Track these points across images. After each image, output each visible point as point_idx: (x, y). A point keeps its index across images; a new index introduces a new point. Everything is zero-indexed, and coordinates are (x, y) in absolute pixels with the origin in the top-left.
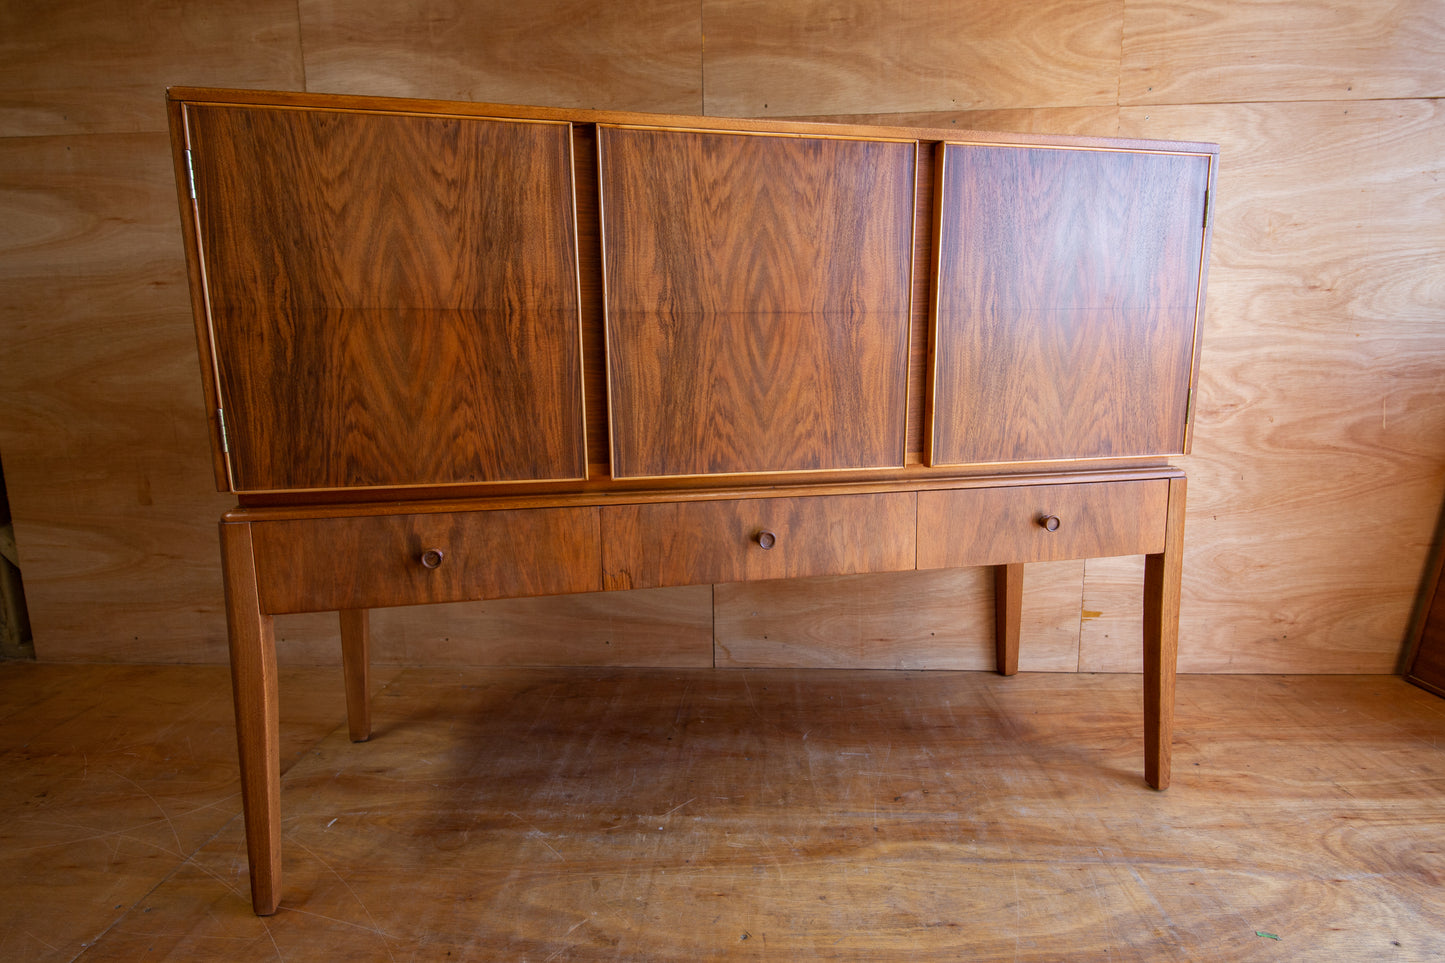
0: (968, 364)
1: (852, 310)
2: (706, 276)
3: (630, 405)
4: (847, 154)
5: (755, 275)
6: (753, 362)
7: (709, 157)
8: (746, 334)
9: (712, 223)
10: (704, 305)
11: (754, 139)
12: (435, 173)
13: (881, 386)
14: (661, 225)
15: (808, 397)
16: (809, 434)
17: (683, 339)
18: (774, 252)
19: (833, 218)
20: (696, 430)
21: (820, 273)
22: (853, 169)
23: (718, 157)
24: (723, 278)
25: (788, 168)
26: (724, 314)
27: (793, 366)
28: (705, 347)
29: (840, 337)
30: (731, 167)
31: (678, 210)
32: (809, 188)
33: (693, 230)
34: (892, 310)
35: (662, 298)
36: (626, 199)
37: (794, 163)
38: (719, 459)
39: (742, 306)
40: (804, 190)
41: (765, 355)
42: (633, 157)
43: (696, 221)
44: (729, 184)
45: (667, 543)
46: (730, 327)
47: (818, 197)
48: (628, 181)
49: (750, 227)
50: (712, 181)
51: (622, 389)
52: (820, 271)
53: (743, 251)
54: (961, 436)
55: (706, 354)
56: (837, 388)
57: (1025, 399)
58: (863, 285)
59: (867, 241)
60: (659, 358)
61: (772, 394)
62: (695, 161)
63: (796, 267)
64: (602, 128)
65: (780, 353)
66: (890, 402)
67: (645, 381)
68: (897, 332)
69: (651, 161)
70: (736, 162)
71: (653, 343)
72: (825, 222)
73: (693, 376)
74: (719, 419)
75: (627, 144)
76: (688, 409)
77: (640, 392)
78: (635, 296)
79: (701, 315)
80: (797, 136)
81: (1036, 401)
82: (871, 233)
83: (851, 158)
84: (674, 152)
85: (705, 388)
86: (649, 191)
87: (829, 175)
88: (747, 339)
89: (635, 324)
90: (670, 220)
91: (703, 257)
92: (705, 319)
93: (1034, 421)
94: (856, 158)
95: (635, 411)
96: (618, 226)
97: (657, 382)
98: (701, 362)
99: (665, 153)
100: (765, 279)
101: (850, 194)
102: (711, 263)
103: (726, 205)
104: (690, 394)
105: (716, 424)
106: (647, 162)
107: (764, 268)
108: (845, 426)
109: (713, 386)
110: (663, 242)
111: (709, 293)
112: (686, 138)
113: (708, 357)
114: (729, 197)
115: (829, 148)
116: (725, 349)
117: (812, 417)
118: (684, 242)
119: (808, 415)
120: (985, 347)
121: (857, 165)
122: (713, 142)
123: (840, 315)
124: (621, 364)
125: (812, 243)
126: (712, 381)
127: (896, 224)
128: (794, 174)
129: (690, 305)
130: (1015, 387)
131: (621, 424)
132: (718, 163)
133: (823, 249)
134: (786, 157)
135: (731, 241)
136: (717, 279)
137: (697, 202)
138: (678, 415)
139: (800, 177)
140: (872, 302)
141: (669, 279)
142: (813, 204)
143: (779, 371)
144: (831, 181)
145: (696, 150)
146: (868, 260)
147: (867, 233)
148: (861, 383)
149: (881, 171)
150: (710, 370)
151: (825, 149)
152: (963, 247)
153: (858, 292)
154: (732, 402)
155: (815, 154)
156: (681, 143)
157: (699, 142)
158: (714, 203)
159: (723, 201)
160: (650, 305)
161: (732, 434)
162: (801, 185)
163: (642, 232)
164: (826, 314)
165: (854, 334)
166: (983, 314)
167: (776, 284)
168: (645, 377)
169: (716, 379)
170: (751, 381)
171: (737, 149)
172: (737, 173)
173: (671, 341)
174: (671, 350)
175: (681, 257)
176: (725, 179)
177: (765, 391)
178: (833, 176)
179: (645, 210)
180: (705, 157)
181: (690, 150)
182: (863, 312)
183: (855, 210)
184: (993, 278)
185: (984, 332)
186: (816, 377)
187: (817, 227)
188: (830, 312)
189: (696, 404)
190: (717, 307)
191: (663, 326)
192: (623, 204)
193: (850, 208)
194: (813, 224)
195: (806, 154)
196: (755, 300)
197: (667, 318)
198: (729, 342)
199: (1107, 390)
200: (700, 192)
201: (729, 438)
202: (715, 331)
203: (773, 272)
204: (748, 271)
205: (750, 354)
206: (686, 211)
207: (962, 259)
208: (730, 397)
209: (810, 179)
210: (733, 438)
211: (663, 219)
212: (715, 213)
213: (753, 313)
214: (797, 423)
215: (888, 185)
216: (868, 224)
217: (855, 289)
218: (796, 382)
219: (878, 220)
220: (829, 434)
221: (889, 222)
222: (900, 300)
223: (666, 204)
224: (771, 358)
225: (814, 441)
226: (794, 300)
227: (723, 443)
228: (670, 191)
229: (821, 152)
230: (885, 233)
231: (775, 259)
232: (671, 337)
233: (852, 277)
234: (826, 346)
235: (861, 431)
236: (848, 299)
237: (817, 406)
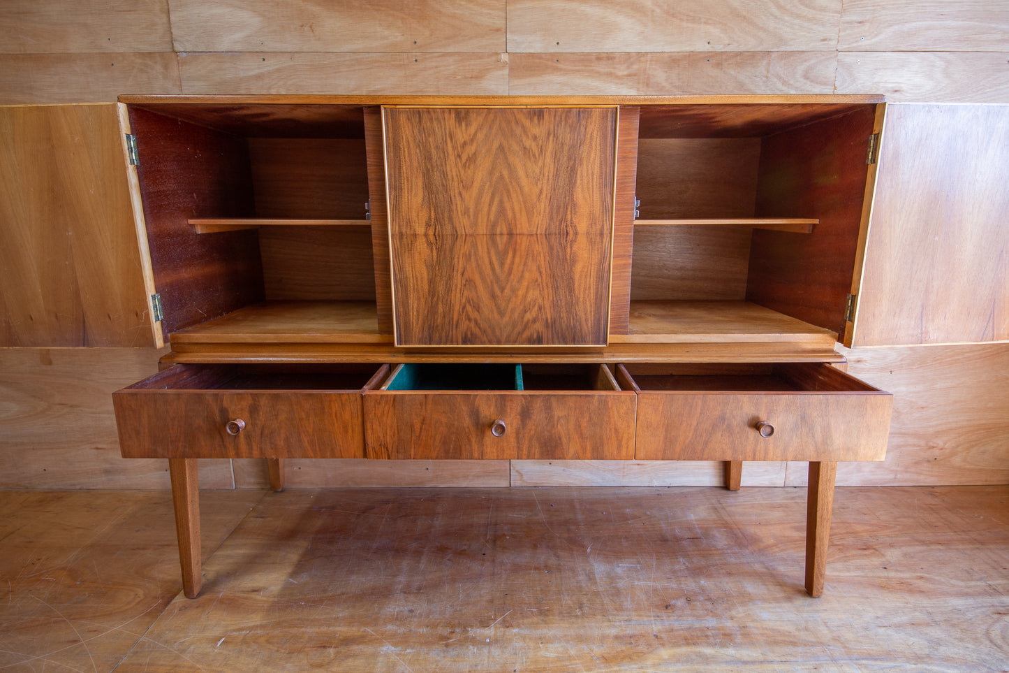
1: (567, 232)
2: (459, 209)
3: (407, 298)
4: (563, 118)
5: (494, 209)
6: (493, 269)
7: (460, 125)
8: (488, 249)
9: (462, 172)
10: (458, 229)
11: (493, 111)
13: (589, 287)
14: (427, 175)
15: (533, 294)
16: (535, 321)
17: (443, 253)
18: (508, 191)
19: (552, 166)
20: (453, 315)
21: (543, 205)
22: (568, 131)
23: (466, 125)
24: (471, 210)
25: (518, 131)
26: (472, 235)
27: (523, 272)
28: (458, 258)
29: (558, 252)
30: (476, 132)
31: (439, 163)
32: (534, 144)
33: (450, 177)
34: (598, 232)
35: (428, 225)
36: (402, 157)
37: (523, 126)
38: (469, 336)
39: (485, 229)
40: (530, 146)
41: (502, 264)
42: (406, 128)
43: (451, 171)
44: (475, 145)
46: (476, 244)
47: (541, 150)
48: (403, 144)
49: (491, 173)
50: (462, 142)
51: (402, 286)
52: (543, 204)
53: (485, 191)
55: (460, 263)
56: (556, 288)
58: (575, 214)
59: (579, 182)
60: (426, 266)
61: (507, 291)
62: (450, 129)
63: (525, 202)
64: (385, 108)
65: (513, 263)
66: (596, 299)
67: (417, 281)
68: (601, 248)
69: (419, 130)
70: (480, 128)
71: (422, 255)
72: (547, 169)
73: (450, 278)
74: (469, 308)
75: (403, 118)
76: (447, 300)
77: (414, 289)
78: (409, 223)
79: (455, 236)
80: (525, 107)
82: (582, 176)
83: (566, 121)
84: (435, 123)
85: (459, 286)
86: (418, 151)
87: (549, 134)
88: (489, 253)
89: (410, 242)
90: (433, 170)
91: (457, 195)
92: (458, 240)
94: (570, 121)
95: (411, 301)
96: (397, 176)
97: (426, 281)
98: (455, 268)
99: (429, 124)
100: (502, 211)
101: (566, 148)
102: (462, 200)
103: (472, 159)
104: (448, 291)
105: (467, 312)
106: (416, 131)
107: (501, 202)
108: (562, 316)
109: (465, 285)
110: (428, 186)
111: (461, 221)
112: (443, 112)
113: (461, 265)
114: (475, 153)
115: (549, 114)
116: (473, 260)
117: (536, 308)
118: (443, 185)
119: (534, 306)
121: (571, 126)
122: (463, 114)
123: (557, 236)
124: (400, 270)
125: (537, 185)
126: (464, 282)
127: (601, 167)
128: (523, 135)
129: (448, 229)
131: (401, 310)
132: (466, 130)
133: (545, 189)
134: (517, 123)
135: (476, 185)
136: (466, 211)
137: (452, 157)
138: (440, 305)
139: (528, 136)
140: (582, 227)
141: (432, 211)
142: (537, 156)
143: (512, 276)
144: (551, 138)
145: (451, 121)
146: (579, 195)
147: (578, 176)
148: (574, 285)
149: (590, 129)
150: (463, 274)
151: (546, 116)
153: (571, 219)
154: (478, 296)
155: (539, 121)
156: (440, 117)
157: (453, 115)
158: (464, 158)
159: (470, 156)
160: (420, 230)
161: (478, 318)
162: (528, 143)
163: (414, 179)
164: (547, 235)
165: (569, 250)
167: (510, 215)
168: (417, 278)
169: (467, 281)
170: (492, 282)
171: (480, 119)
172: (480, 136)
173: (435, 254)
174: (435, 260)
175: (441, 196)
176: (472, 140)
177: (502, 290)
178: (552, 135)
179: (415, 164)
180: (457, 125)
181: (446, 120)
182: (576, 234)
183: (569, 159)
186: (539, 280)
187: (540, 172)
188: (550, 234)
189: (452, 297)
190: (467, 231)
191: (429, 244)
192: (400, 161)
193: (565, 158)
194: (537, 171)
195: (531, 120)
196: (494, 226)
197: (432, 238)
198: (476, 255)
200: (454, 149)
201: (476, 321)
202: (466, 247)
203: (507, 205)
204: (490, 205)
205: (491, 263)
206: (444, 163)
208: (477, 293)
209: (535, 138)
210: (479, 321)
211: (428, 170)
212: (464, 166)
213: (492, 236)
214: (526, 312)
215: (595, 140)
216: (579, 169)
217: (569, 217)
218: (525, 283)
219: (587, 166)
220: (549, 321)
221: (596, 167)
222: (605, 225)
223: (430, 159)
224: (507, 266)
225: (539, 326)
226: (523, 226)
227: (472, 325)
228: (433, 150)
229: (543, 118)
230: (593, 175)
231: (509, 196)
232: (434, 251)
233: (567, 209)
234: (547, 258)
235: (573, 319)
236: (564, 224)
237: (540, 301)
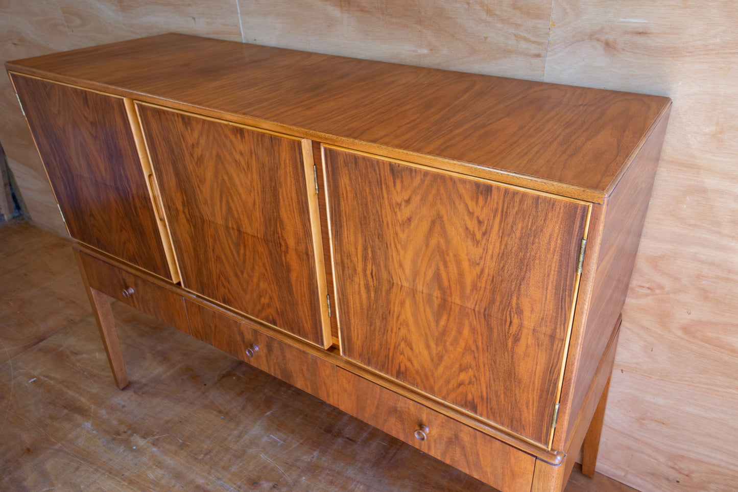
0: (358, 305)
1: (280, 243)
2: (200, 198)
5: (224, 206)
6: (233, 255)
7: (187, 128)
8: (226, 238)
9: (197, 169)
10: (204, 216)
12: (85, 117)
13: (305, 295)
14: (174, 164)
15: (264, 285)
16: (269, 306)
17: (197, 230)
18: (231, 195)
19: (259, 182)
20: (213, 279)
21: (257, 214)
22: (264, 153)
23: (191, 130)
24: (209, 202)
25: (228, 144)
26: (213, 223)
27: (253, 264)
28: (208, 238)
29: (276, 257)
30: (199, 138)
31: (180, 157)
32: (242, 159)
33: (189, 171)
34: (305, 251)
35: (184, 205)
36: (156, 146)
37: (231, 140)
38: (226, 299)
39: (221, 221)
40: (239, 160)
41: (238, 253)
42: (153, 123)
43: (189, 166)
44: (200, 148)
45: (213, 328)
46: (218, 231)
47: (248, 166)
48: (154, 135)
49: (216, 175)
50: (191, 143)
51: (178, 245)
52: (258, 213)
53: (215, 189)
54: (359, 347)
56: (279, 286)
57: (403, 345)
58: (283, 229)
59: (282, 202)
60: (189, 236)
61: (245, 275)
62: (181, 130)
63: (245, 207)
64: (136, 103)
65: (245, 254)
66: (311, 307)
67: (186, 245)
69: (162, 126)
70: (201, 135)
71: (185, 227)
72: (255, 183)
73: (206, 251)
74: (223, 278)
75: (149, 114)
76: (207, 267)
77: (185, 250)
78: (172, 199)
79: (203, 220)
80: (229, 123)
81: (411, 349)
82: (283, 198)
83: (262, 144)
84: (170, 123)
85: (213, 259)
86: (165, 144)
87: (252, 153)
88: (227, 240)
89: (175, 215)
90: (177, 162)
91: (197, 187)
92: (205, 222)
93: (410, 360)
94: (266, 145)
95: (185, 259)
96: (156, 161)
97: (191, 248)
98: (208, 244)
99: (166, 123)
100: (230, 210)
101: (266, 169)
102: (201, 192)
103: (200, 161)
104: (207, 261)
105: (222, 280)
106: (160, 127)
107: (228, 202)
108: (287, 310)
109: (216, 260)
110: (177, 174)
111: (204, 208)
112: (174, 115)
113: (211, 243)
114: (201, 156)
115: (248, 134)
116: (218, 242)
117: (268, 296)
118: (186, 176)
119: (266, 294)
120: (369, 297)
122: (187, 121)
123: (274, 244)
124: (174, 233)
125: (251, 196)
126: (215, 257)
127: (298, 196)
128: (232, 148)
129: (197, 213)
130: (394, 333)
131: (181, 263)
132: (192, 134)
133: (257, 200)
134: (226, 136)
135: (208, 182)
136: (206, 202)
137: (187, 155)
138: (204, 269)
139: (236, 150)
140: (291, 243)
141: (184, 195)
142: (246, 170)
143: (247, 265)
144: (253, 157)
145: (180, 125)
146: (284, 215)
147: (281, 197)
148: (292, 288)
149: (283, 157)
150: (213, 250)
151: (246, 136)
152: (345, 224)
153: (282, 233)
154: (227, 272)
155: (242, 139)
156: (173, 119)
157: (180, 119)
158: (196, 158)
159: (199, 157)
160: (180, 207)
161: (230, 288)
162: (237, 156)
163: (167, 166)
165: (284, 258)
166: (365, 276)
167: (236, 214)
169: (217, 256)
170: (233, 264)
171: (199, 128)
172: (202, 141)
173: (193, 229)
174: (193, 233)
175: (187, 185)
176: (197, 144)
177: (242, 273)
178: (254, 154)
179: (165, 154)
180: (185, 128)
181: (177, 123)
182: (287, 247)
183: (271, 180)
184: (370, 252)
185: (367, 287)
186: (266, 274)
187: (251, 186)
188: (267, 240)
189: (210, 266)
190: (209, 218)
191: (188, 220)
193: (268, 178)
194: (249, 183)
195: (236, 137)
196: (227, 220)
197: (188, 216)
198: (219, 239)
199: (470, 367)
200: (187, 149)
201: (229, 290)
202: (211, 231)
203: (232, 205)
204: (220, 201)
205: (230, 249)
206: (183, 159)
207: (346, 233)
208: (225, 269)
209: (242, 154)
210: (231, 291)
211: (174, 161)
212: (197, 164)
213: (227, 227)
214: (261, 297)
215: (288, 167)
216: (280, 191)
217: (279, 230)
218: (257, 274)
219: (286, 190)
220: (279, 310)
221: (293, 193)
222: (309, 247)
223: (174, 153)
224: (241, 256)
225: (272, 311)
226: (247, 228)
227: (227, 291)
228: (174, 146)
229: (244, 137)
230: (292, 200)
231: (232, 199)
232: (192, 227)
233: (277, 223)
234: (269, 259)
235: (297, 316)
236: (276, 236)
237: (269, 291)
